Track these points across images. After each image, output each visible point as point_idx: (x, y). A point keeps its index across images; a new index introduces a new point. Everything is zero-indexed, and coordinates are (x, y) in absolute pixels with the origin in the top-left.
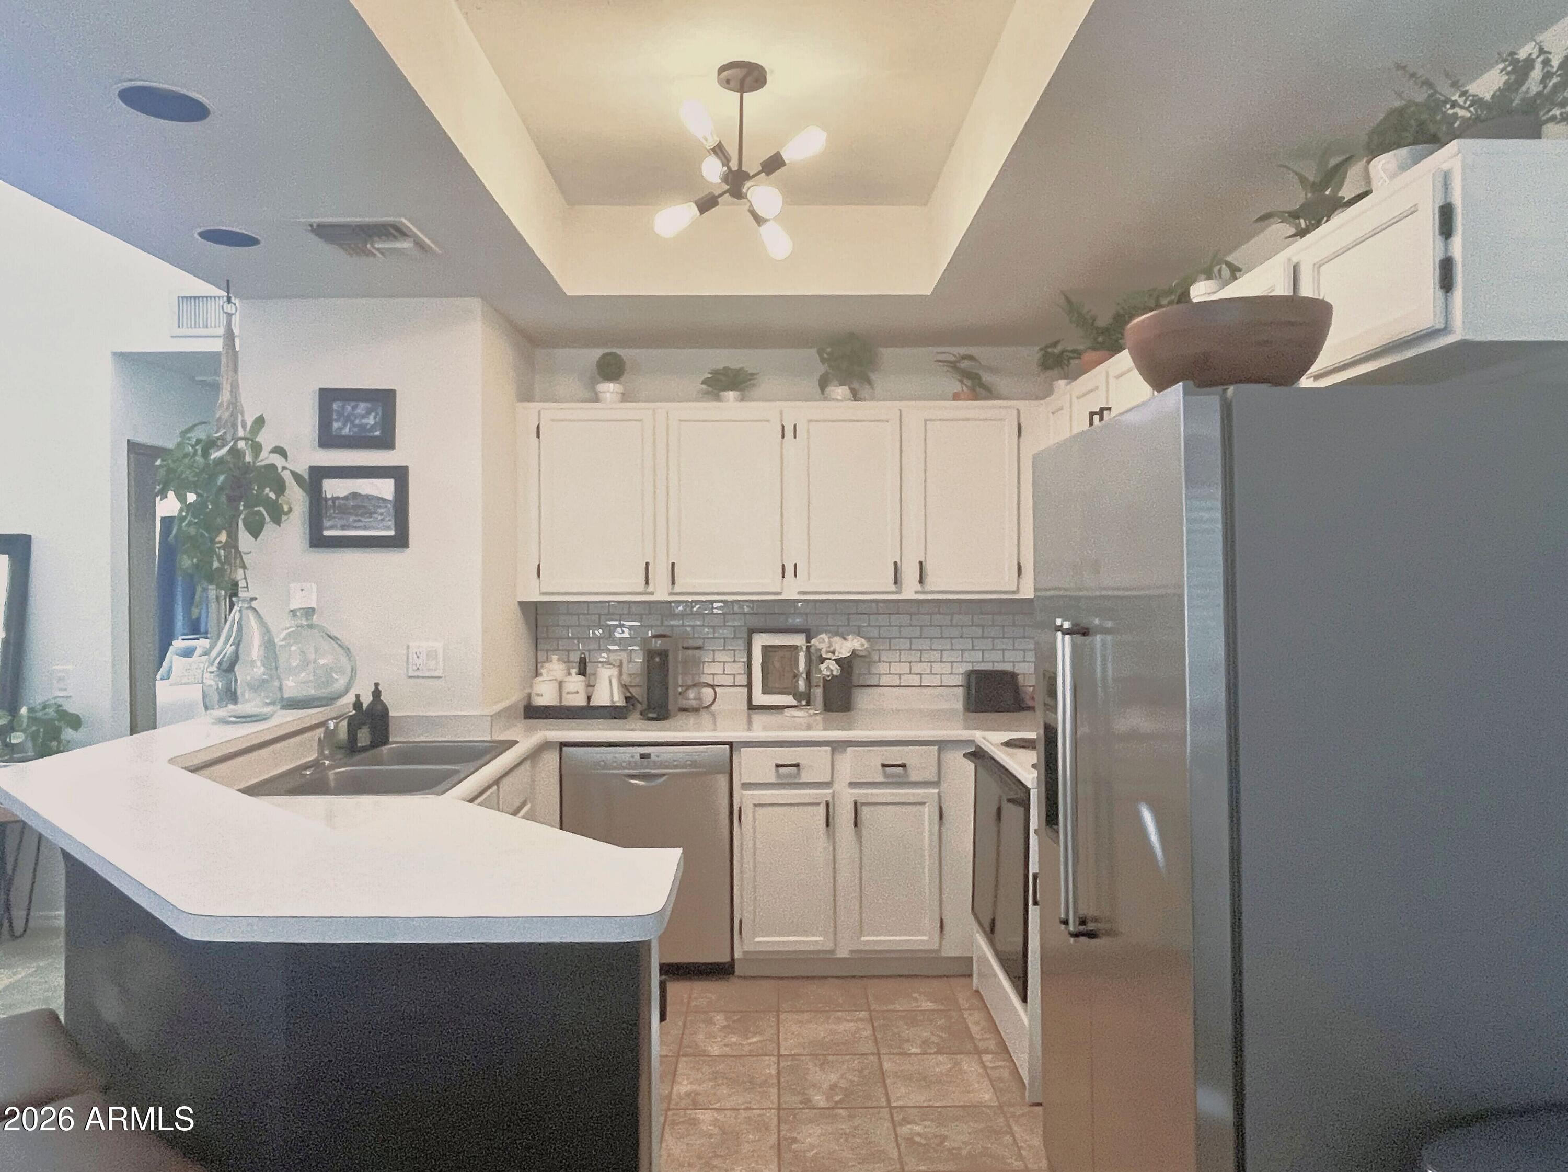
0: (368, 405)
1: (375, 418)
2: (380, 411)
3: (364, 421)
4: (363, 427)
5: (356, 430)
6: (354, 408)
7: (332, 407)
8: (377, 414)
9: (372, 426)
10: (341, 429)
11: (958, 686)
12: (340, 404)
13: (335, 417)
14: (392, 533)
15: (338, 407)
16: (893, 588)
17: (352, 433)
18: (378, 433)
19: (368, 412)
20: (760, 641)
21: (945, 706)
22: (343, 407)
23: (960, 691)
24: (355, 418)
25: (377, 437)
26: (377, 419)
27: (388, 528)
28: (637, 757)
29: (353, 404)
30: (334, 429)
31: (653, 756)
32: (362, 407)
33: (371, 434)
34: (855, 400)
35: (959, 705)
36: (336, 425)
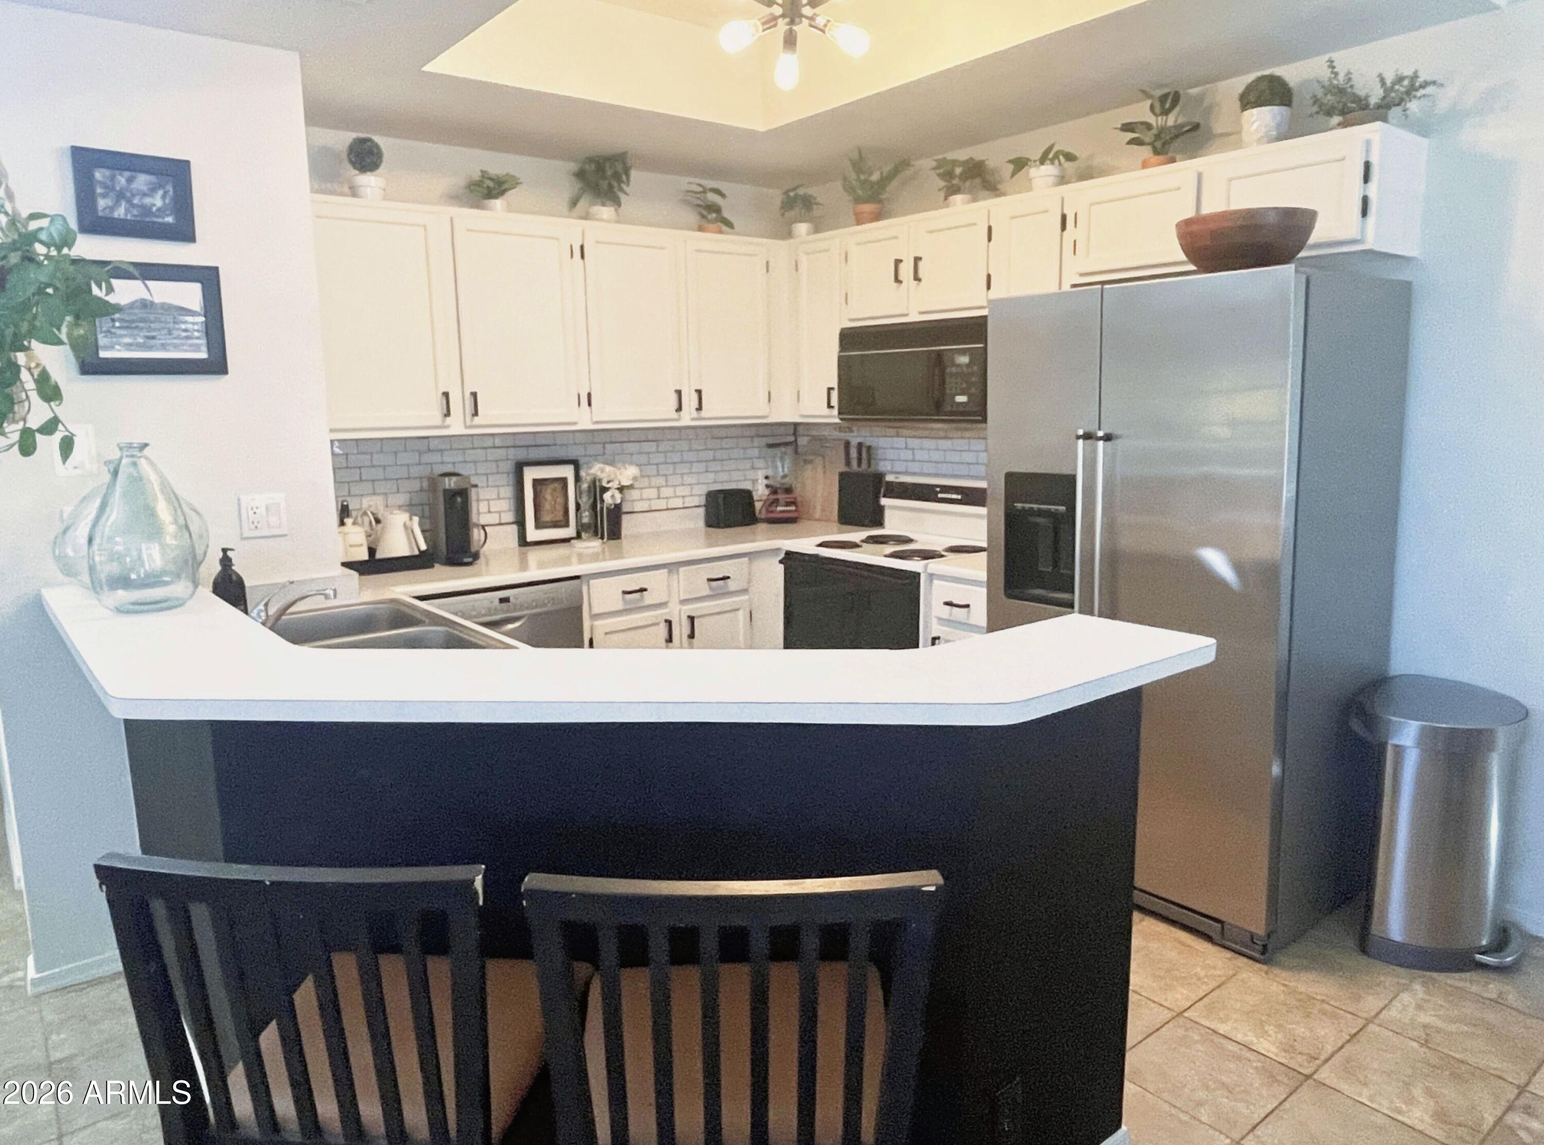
0: (152, 178)
1: (164, 197)
2: (170, 188)
3: (147, 201)
4: (146, 210)
5: (135, 212)
6: (130, 180)
7: (93, 175)
8: (165, 193)
9: (159, 210)
10: (112, 209)
11: (698, 506)
12: (107, 172)
13: (99, 190)
14: (203, 355)
15: (104, 176)
16: (675, 415)
17: (129, 217)
18: (170, 219)
19: (153, 190)
20: (530, 475)
21: (691, 525)
22: (113, 178)
23: (701, 511)
24: (133, 196)
25: (167, 224)
26: (167, 201)
27: (197, 348)
28: (497, 602)
29: (127, 174)
30: (100, 208)
31: (511, 599)
32: (142, 181)
33: (160, 220)
34: (618, 222)
35: (701, 523)
36: (102, 203)
